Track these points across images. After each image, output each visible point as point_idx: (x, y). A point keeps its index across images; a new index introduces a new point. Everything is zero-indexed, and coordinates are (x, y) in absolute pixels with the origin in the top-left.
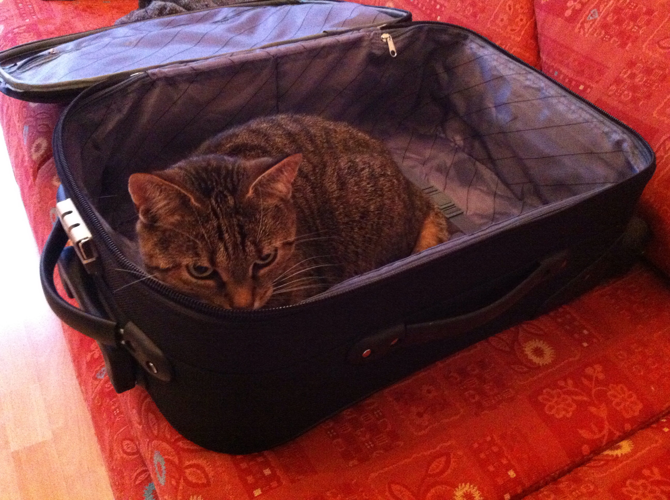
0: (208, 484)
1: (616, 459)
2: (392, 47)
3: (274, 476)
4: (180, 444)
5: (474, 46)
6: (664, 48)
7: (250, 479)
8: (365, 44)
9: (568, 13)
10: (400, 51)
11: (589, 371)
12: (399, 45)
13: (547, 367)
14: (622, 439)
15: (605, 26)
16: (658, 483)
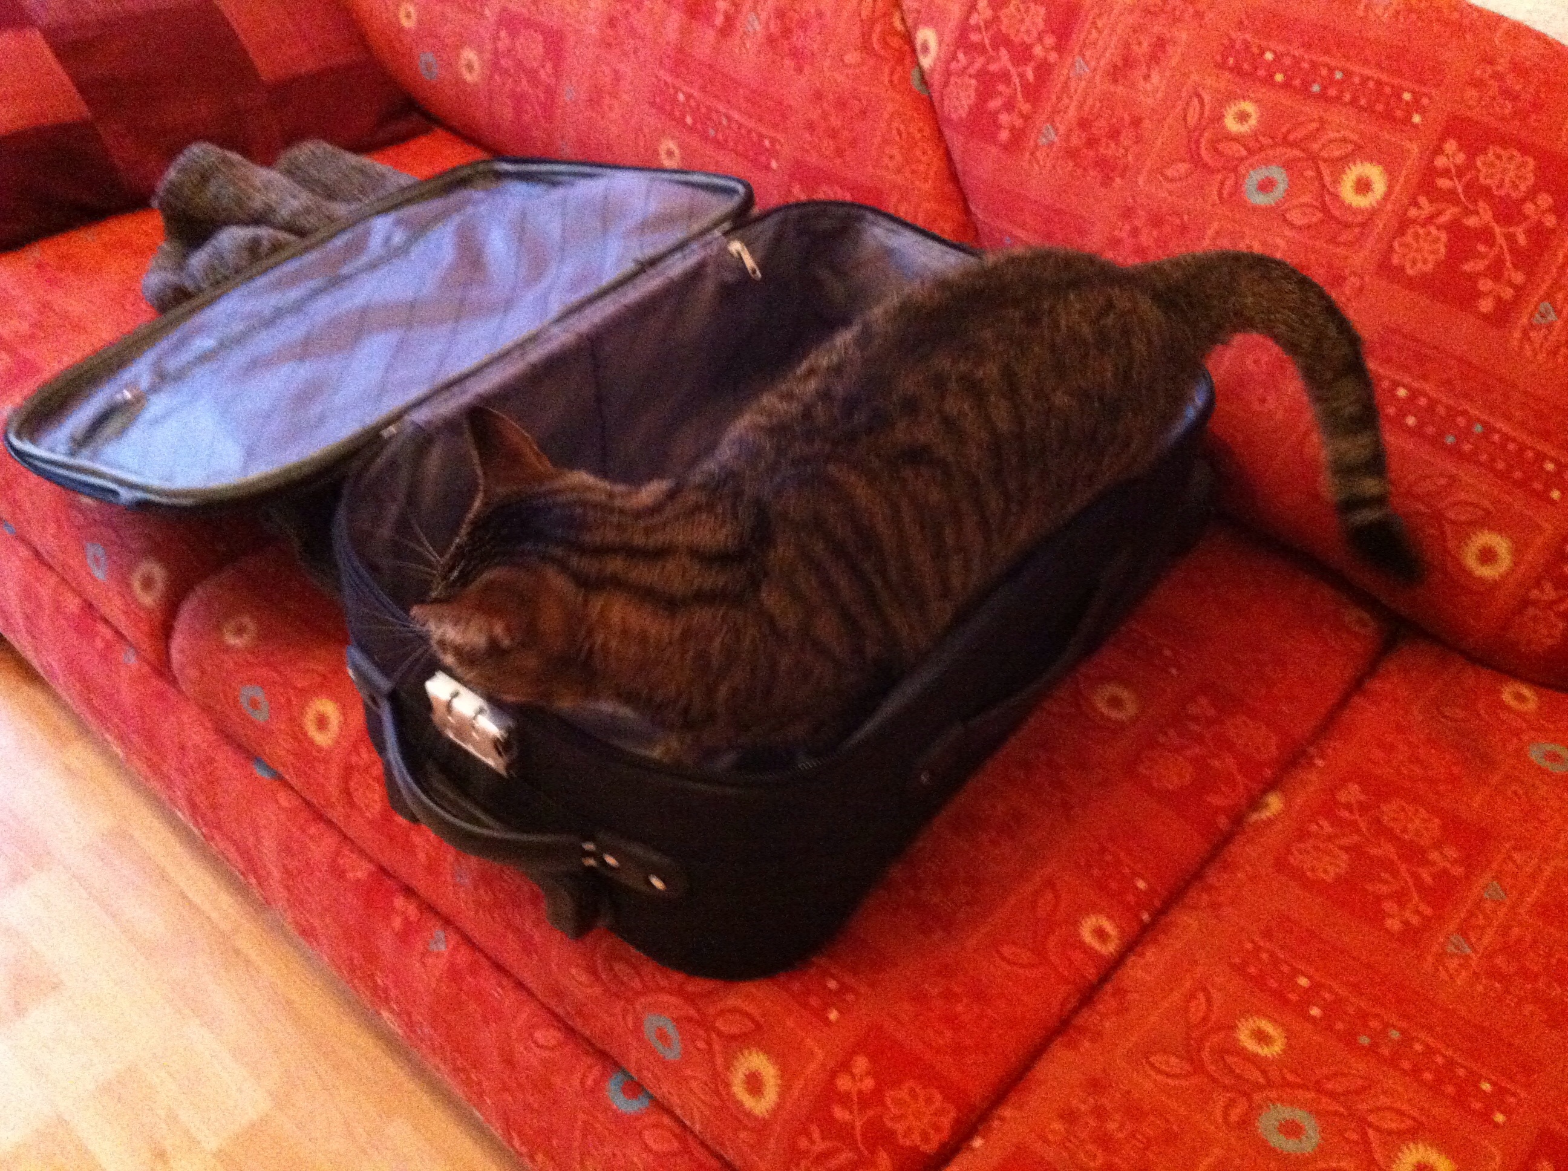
0: (759, 1027)
1: (1269, 823)
2: (749, 262)
3: (844, 988)
4: (690, 988)
5: (878, 231)
6: (1171, 180)
7: (814, 1001)
8: (709, 270)
9: (1004, 135)
10: (762, 265)
11: (1193, 710)
12: (760, 254)
13: (1134, 721)
14: (1265, 792)
15: (1072, 154)
16: (1330, 838)
